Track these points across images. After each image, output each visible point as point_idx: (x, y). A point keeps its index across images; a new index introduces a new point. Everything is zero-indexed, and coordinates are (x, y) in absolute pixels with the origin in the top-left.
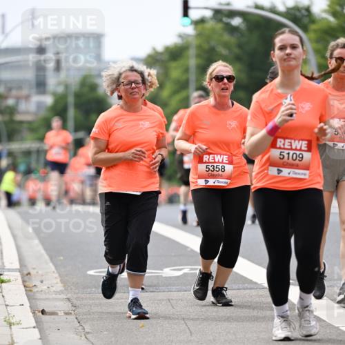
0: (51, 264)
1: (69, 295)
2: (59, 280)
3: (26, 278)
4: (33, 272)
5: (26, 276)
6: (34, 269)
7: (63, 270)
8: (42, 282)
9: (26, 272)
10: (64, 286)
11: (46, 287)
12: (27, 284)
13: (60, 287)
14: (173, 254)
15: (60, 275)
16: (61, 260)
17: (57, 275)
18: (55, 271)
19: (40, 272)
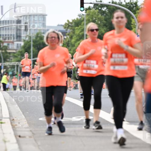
0: (23, 115)
1: (31, 129)
2: (26, 122)
3: (12, 122)
4: (15, 119)
5: (12, 121)
6: (16, 117)
7: (28, 118)
8: (19, 123)
9: (12, 119)
10: (29, 125)
11: (21, 126)
12: (13, 124)
13: (27, 125)
14: (77, 111)
15: (27, 120)
16: (27, 113)
17: (26, 120)
18: (25, 118)
19: (18, 119)
